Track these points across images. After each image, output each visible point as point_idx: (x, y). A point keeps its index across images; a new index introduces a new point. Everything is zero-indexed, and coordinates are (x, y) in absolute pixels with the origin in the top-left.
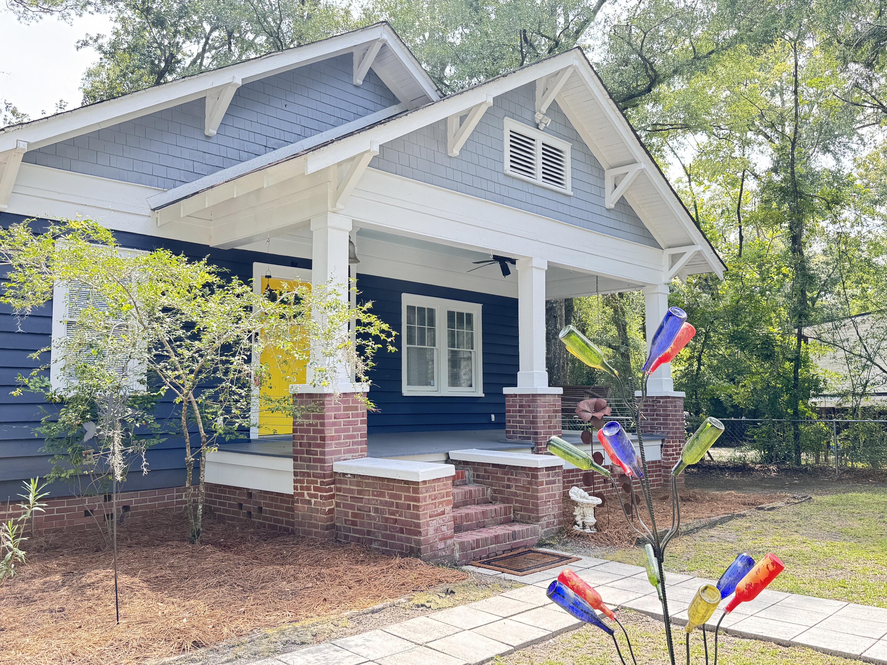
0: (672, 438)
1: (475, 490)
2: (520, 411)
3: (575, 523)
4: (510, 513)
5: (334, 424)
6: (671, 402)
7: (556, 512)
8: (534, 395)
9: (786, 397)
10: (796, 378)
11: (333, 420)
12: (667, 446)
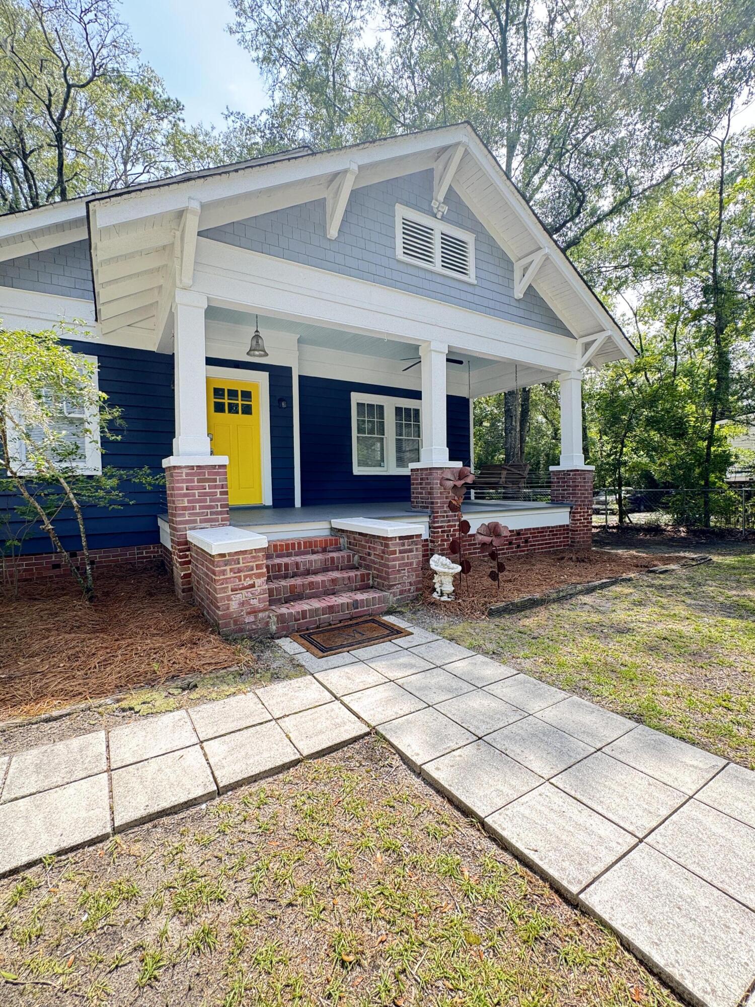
0: (580, 505)
1: (338, 558)
2: (421, 484)
3: (434, 590)
4: (369, 580)
5: (185, 495)
6: (579, 475)
7: (413, 579)
8: (431, 469)
9: (697, 471)
10: (708, 454)
11: (185, 491)
12: (574, 513)
